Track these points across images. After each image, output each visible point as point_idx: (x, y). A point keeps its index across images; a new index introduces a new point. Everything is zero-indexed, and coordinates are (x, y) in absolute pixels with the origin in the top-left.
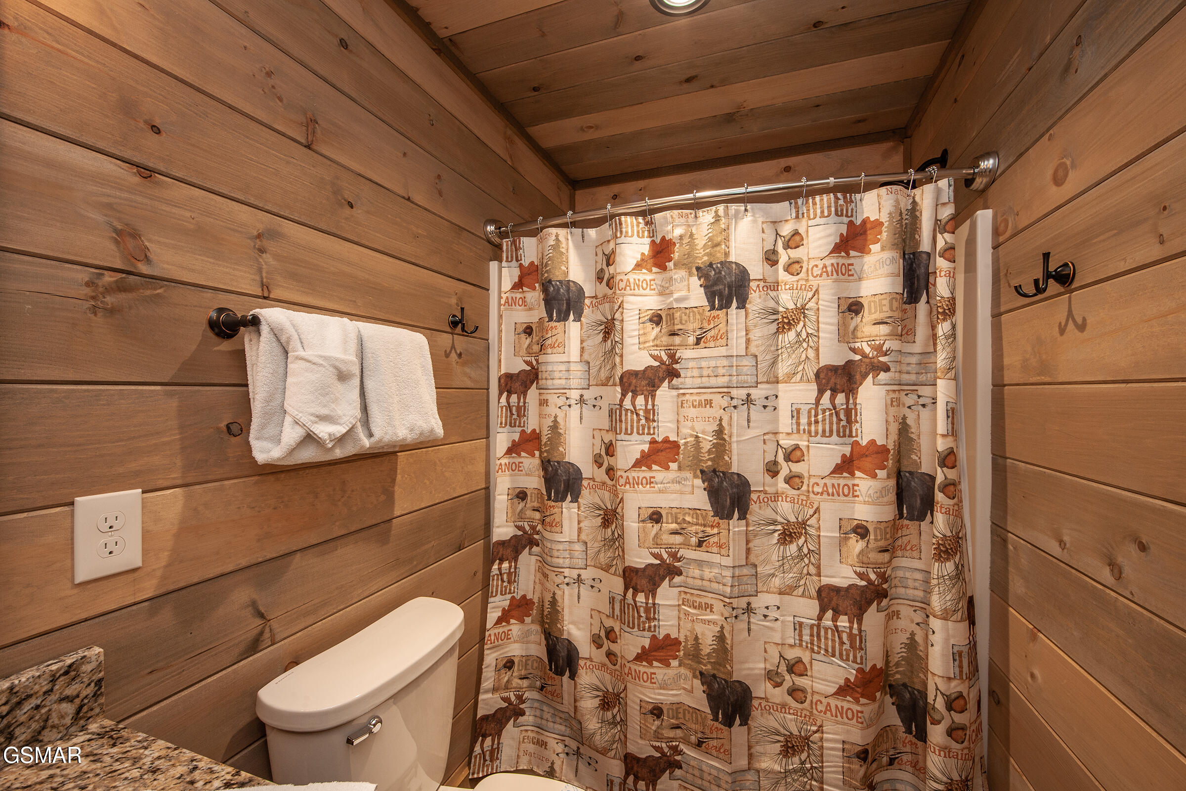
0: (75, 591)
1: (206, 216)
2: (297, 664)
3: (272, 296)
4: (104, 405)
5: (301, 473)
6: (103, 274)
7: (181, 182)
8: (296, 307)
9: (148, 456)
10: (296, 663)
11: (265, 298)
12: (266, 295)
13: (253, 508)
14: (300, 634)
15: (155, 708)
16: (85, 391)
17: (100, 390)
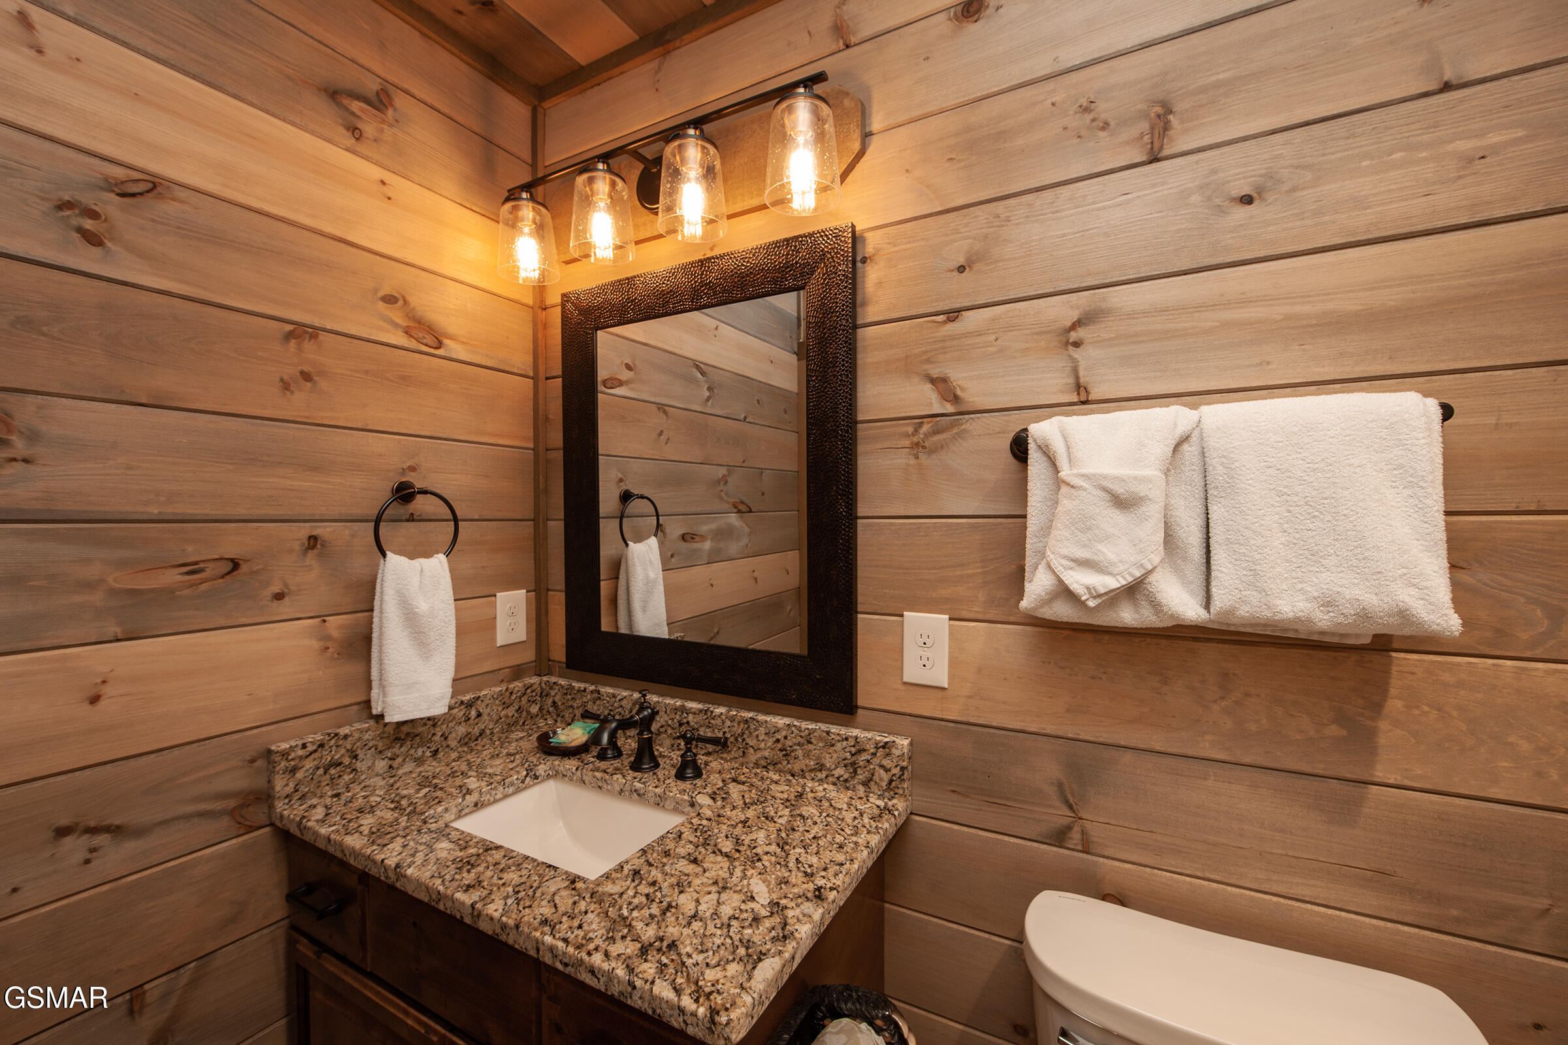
0: (903, 688)
1: (1009, 331)
2: (1123, 904)
3: (1092, 397)
4: (922, 536)
5: (1137, 640)
6: (922, 423)
7: (986, 307)
8: (1132, 403)
9: (955, 586)
10: (1121, 901)
11: (1083, 403)
12: (1083, 399)
13: (1062, 668)
14: (1129, 866)
15: (956, 827)
16: (911, 524)
17: (920, 523)
